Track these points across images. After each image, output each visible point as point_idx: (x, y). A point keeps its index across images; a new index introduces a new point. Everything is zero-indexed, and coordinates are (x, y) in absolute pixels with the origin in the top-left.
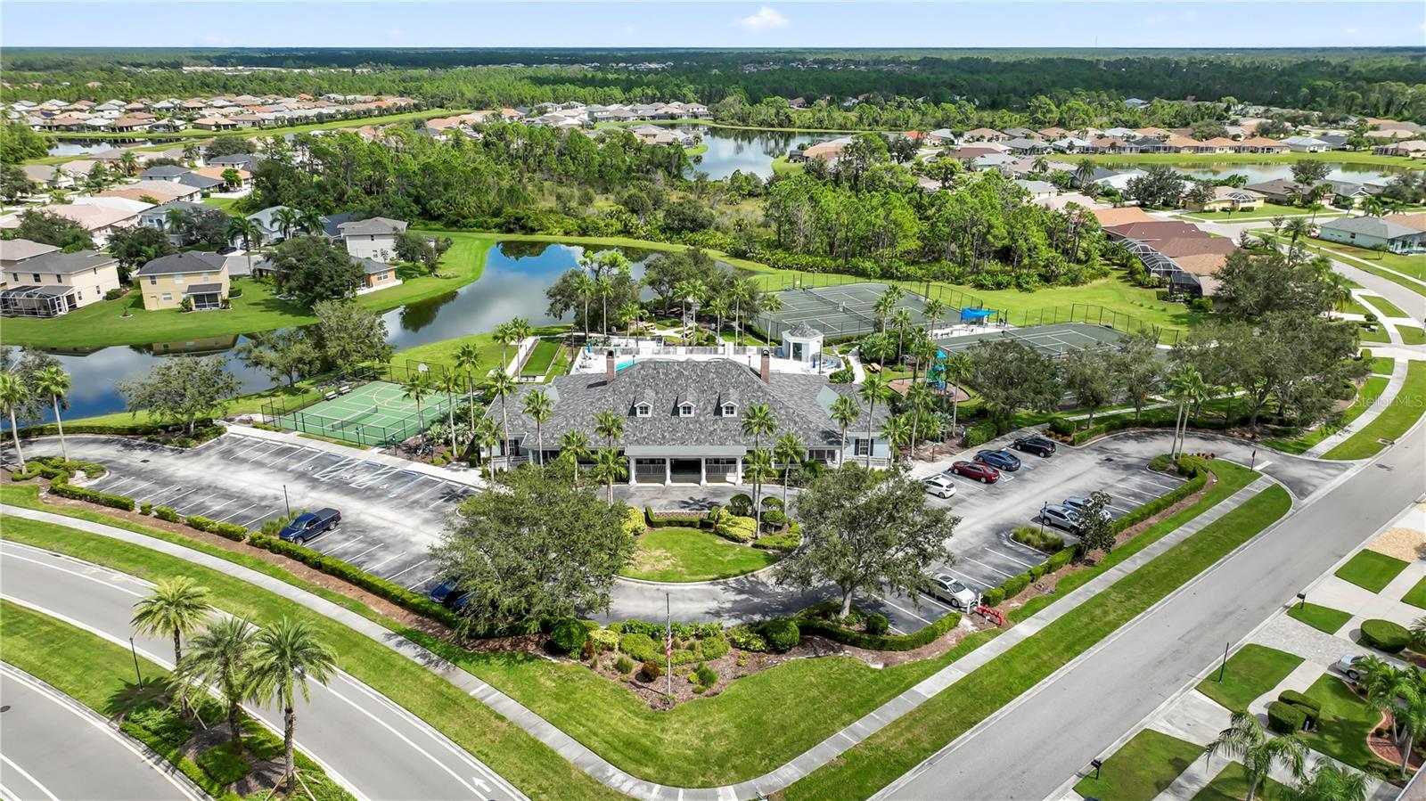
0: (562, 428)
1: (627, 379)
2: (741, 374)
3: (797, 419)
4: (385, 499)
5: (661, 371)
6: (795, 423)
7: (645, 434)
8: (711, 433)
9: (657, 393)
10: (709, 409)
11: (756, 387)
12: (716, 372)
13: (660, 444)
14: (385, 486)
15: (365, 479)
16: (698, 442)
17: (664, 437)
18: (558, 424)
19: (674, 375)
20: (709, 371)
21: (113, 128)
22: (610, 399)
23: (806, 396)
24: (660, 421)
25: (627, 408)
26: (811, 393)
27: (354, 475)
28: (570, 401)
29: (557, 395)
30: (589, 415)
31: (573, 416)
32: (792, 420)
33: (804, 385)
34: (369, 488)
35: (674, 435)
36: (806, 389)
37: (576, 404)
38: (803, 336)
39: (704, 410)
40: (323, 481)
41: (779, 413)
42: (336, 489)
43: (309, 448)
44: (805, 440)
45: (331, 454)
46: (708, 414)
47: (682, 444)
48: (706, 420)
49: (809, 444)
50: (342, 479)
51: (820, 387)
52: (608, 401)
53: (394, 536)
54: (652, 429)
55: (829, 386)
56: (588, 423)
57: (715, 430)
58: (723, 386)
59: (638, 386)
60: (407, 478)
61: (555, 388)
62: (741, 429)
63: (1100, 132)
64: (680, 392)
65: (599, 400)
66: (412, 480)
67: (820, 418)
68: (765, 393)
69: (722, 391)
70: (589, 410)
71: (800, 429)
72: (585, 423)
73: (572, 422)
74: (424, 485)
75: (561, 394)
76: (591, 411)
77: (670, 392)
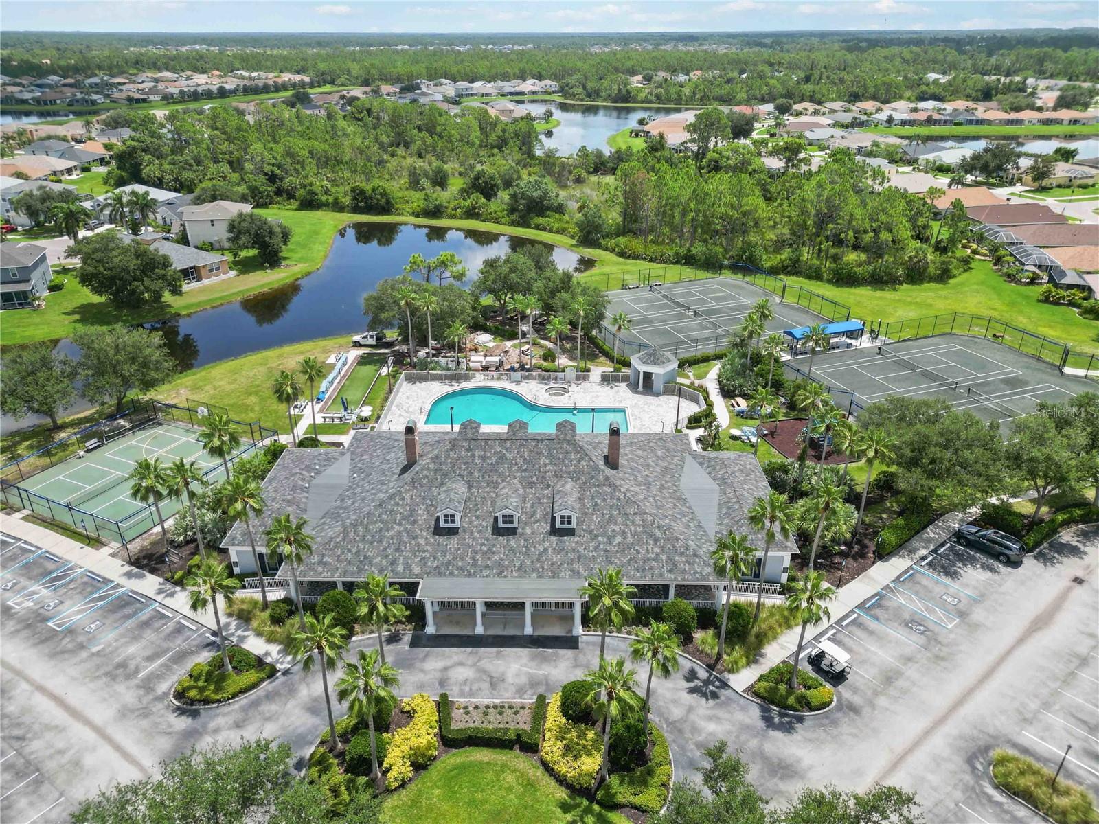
0: (336, 546)
1: (432, 466)
2: (581, 458)
3: (658, 533)
4: (84, 654)
5: (477, 453)
6: (656, 541)
7: (449, 557)
8: (540, 555)
9: (470, 487)
10: (539, 513)
12: (550, 456)
13: (469, 575)
14: (94, 626)
15: (74, 612)
16: (522, 571)
17: (475, 563)
18: (332, 539)
19: (494, 459)
20: (540, 454)
21: (38, 101)
22: (407, 496)
23: (667, 482)
24: (472, 534)
25: (428, 512)
26: (671, 473)
27: (62, 602)
28: (358, 490)
29: (346, 472)
30: (376, 522)
31: (354, 526)
32: (651, 535)
33: (663, 459)
34: (71, 632)
35: (489, 559)
36: (666, 468)
37: (363, 499)
38: (655, 363)
39: (532, 516)
40: (16, 613)
41: (633, 522)
42: (26, 632)
43: (26, 542)
44: (670, 571)
45: (49, 557)
46: (536, 522)
47: (500, 574)
48: (533, 533)
49: (675, 579)
50: (41, 611)
51: (683, 460)
52: (403, 499)
53: (61, 752)
54: (459, 549)
55: (695, 455)
56: (373, 537)
57: (546, 550)
58: (558, 476)
59: (445, 475)
60: (127, 611)
61: (348, 456)
62: (581, 549)
63: (913, 105)
64: (501, 486)
65: (392, 497)
66: (135, 613)
67: (688, 527)
68: (614, 487)
69: (555, 485)
70: (377, 513)
71: (663, 550)
72: (369, 537)
73: (351, 535)
74: (146, 624)
75: (353, 471)
76: (379, 516)
77: (488, 485)
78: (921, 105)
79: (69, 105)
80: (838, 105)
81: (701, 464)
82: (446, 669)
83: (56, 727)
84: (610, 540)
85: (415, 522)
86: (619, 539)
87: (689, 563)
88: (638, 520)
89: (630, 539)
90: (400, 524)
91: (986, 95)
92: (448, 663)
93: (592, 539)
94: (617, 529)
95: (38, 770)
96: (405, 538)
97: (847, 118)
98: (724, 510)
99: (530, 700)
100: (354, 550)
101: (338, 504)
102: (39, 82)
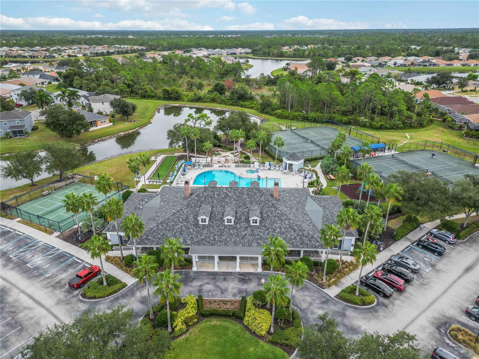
0: (154, 232)
1: (196, 198)
2: (262, 196)
3: (296, 228)
4: (42, 278)
5: (216, 193)
6: (295, 231)
7: (203, 237)
8: (243, 236)
9: (213, 208)
10: (243, 218)
11: (270, 204)
12: (248, 194)
13: (212, 245)
14: (47, 266)
15: (38, 260)
16: (235, 243)
17: (215, 239)
18: (152, 229)
19: (223, 196)
20: (243, 194)
21: (31, 57)
22: (185, 211)
23: (299, 207)
24: (213, 227)
25: (194, 218)
26: (302, 204)
27: (33, 256)
28: (164, 209)
29: (158, 202)
30: (171, 222)
31: (162, 223)
32: (292, 228)
33: (297, 198)
34: (37, 268)
35: (221, 238)
36: (299, 201)
37: (166, 213)
38: (294, 160)
39: (240, 220)
40: (13, 260)
41: (284, 223)
42: (17, 268)
43: (18, 231)
44: (301, 244)
45: (28, 237)
46: (242, 222)
47: (225, 244)
48: (240, 227)
49: (304, 248)
50: (24, 259)
51: (306, 198)
52: (183, 212)
53: (31, 318)
54: (208, 233)
55: (312, 197)
56: (170, 228)
57: (246, 234)
58: (251, 203)
59: (202, 202)
60: (62, 260)
61: (159, 196)
62: (262, 234)
63: (405, 58)
64: (226, 207)
65: (178, 211)
66: (65, 261)
67: (309, 225)
68: (276, 209)
69: (250, 207)
70: (172, 218)
71: (298, 235)
72: (168, 228)
73: (160, 227)
74: (70, 265)
75: (161, 202)
76: (173, 219)
77: (220, 207)
78: (409, 58)
79: (44, 58)
80: (373, 58)
81: (315, 200)
82: (201, 286)
83: (29, 308)
84: (274, 230)
85: (188, 222)
86: (278, 230)
87: (310, 241)
88: (287, 222)
89: (283, 230)
90: (182, 223)
91: (437, 54)
92: (202, 283)
93: (267, 230)
94: (277, 226)
95: (21, 325)
96: (184, 229)
97: (377, 63)
98: (325, 219)
99: (239, 298)
100: (161, 234)
101: (155, 215)
102: (31, 49)
